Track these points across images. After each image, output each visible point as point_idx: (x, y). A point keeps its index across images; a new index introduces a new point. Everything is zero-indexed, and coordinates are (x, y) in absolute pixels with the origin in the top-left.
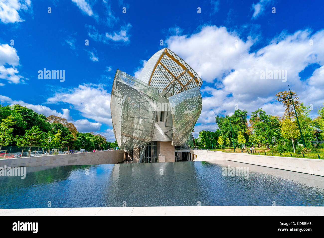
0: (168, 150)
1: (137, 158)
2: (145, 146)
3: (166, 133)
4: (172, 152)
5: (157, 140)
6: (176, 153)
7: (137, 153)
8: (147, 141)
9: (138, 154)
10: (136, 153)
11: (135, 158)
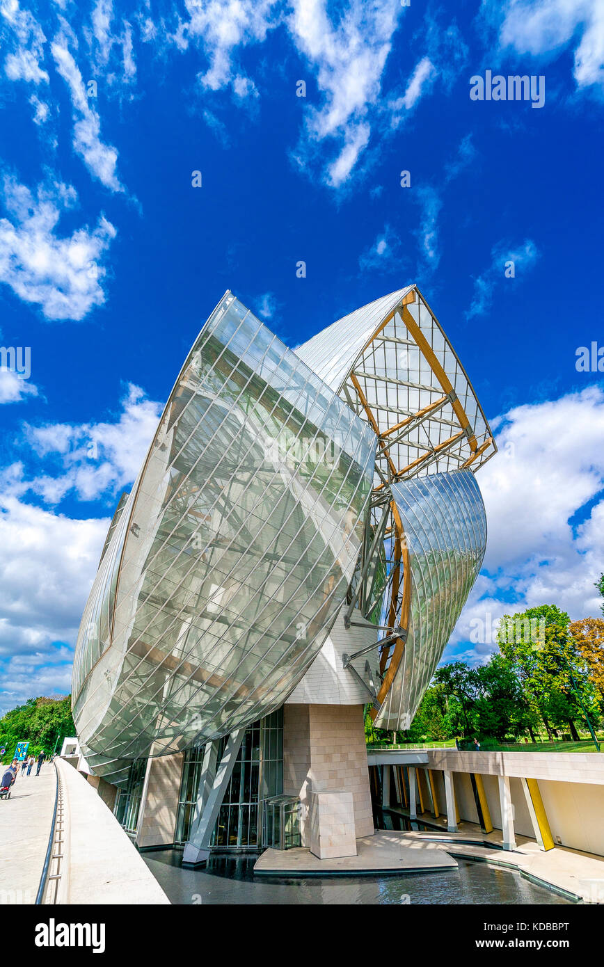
0: (344, 756)
1: (165, 810)
2: (235, 734)
3: (348, 661)
4: (357, 765)
5: (305, 694)
6: (375, 772)
7: (168, 775)
8: (263, 703)
9: (173, 782)
10: (166, 781)
11: (158, 808)
